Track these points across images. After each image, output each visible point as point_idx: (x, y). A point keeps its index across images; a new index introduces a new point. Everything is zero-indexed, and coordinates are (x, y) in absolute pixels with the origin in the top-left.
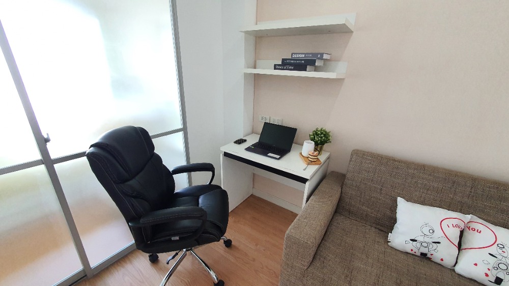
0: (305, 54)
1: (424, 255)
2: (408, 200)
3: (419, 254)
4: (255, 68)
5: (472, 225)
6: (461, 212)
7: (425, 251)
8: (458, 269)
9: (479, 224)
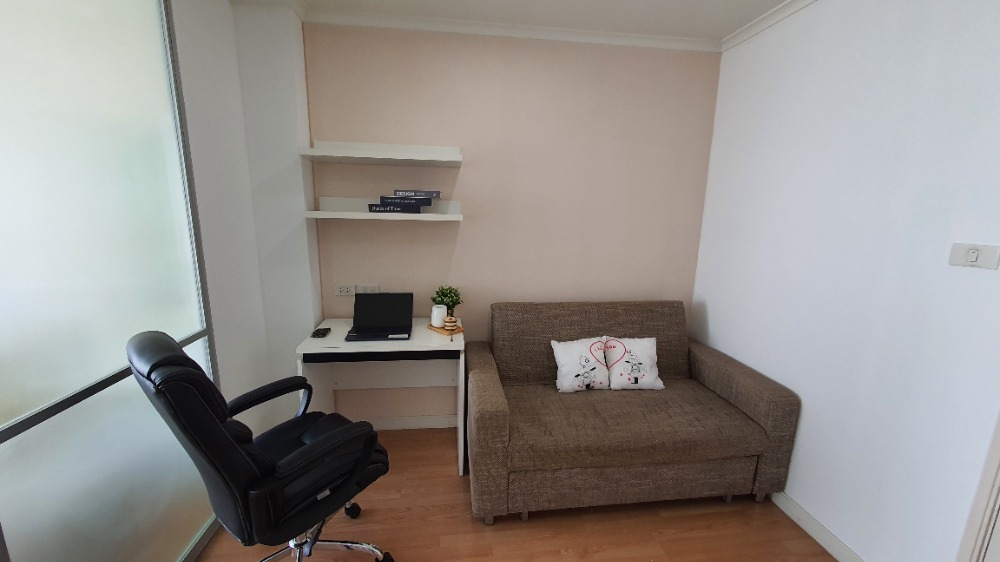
0: (415, 192)
1: (588, 386)
2: (560, 340)
3: (584, 388)
4: (317, 208)
5: (609, 344)
6: (597, 336)
7: (587, 382)
8: (613, 386)
9: (613, 342)
